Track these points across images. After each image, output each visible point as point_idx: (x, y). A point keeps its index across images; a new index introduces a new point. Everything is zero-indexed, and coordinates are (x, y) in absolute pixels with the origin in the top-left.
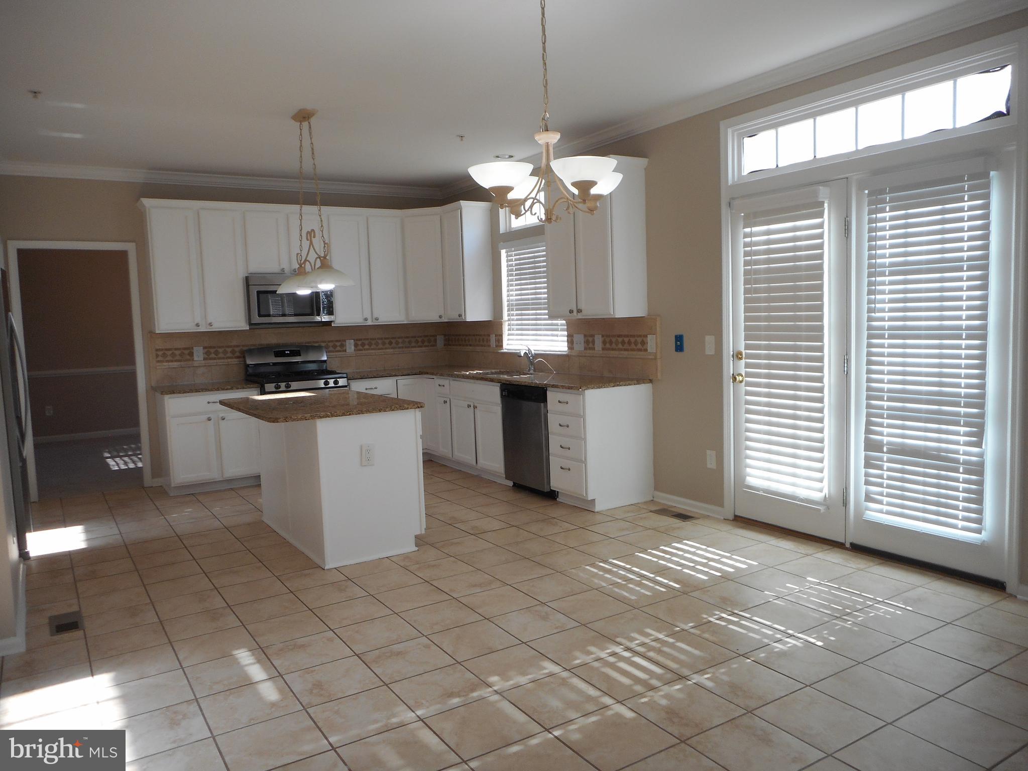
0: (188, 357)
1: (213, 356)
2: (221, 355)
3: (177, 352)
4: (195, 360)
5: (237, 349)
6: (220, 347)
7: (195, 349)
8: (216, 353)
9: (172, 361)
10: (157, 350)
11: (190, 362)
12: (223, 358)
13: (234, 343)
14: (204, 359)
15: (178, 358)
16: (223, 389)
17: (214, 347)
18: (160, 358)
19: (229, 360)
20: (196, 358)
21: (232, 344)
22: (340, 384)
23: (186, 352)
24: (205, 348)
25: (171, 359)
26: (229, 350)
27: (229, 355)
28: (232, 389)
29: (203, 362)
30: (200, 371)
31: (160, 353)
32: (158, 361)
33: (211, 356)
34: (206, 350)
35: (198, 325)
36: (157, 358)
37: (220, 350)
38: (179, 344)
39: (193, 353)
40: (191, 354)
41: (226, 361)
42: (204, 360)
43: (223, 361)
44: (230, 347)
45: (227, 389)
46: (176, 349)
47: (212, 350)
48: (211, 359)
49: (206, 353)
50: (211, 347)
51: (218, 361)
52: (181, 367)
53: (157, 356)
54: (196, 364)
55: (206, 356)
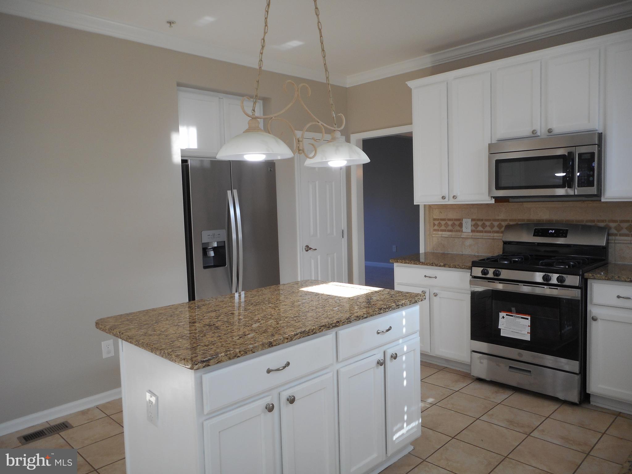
0: (458, 228)
1: (480, 228)
2: (488, 229)
3: (450, 223)
4: (463, 231)
5: (504, 224)
6: (487, 220)
7: (464, 220)
8: (484, 226)
9: (445, 231)
10: (435, 219)
11: (459, 234)
12: (490, 232)
13: (502, 216)
14: (473, 231)
15: (450, 228)
16: (436, 265)
17: (482, 220)
18: (436, 227)
19: (495, 234)
20: (464, 229)
21: (500, 218)
22: (567, 283)
23: (457, 223)
24: (473, 220)
25: (445, 228)
26: (496, 224)
27: (496, 229)
28: (444, 266)
29: (471, 234)
30: (468, 242)
31: (437, 222)
32: (435, 230)
33: (478, 229)
34: (474, 222)
35: (443, 198)
36: (434, 227)
37: (488, 223)
38: (452, 215)
39: (462, 224)
40: (461, 225)
41: (492, 235)
42: (471, 232)
43: (489, 234)
44: (498, 220)
45: (440, 266)
46: (449, 220)
47: (480, 223)
48: (478, 232)
49: (474, 225)
50: (478, 220)
51: (485, 234)
52: (451, 237)
53: (434, 225)
54: (464, 235)
55: (474, 228)
